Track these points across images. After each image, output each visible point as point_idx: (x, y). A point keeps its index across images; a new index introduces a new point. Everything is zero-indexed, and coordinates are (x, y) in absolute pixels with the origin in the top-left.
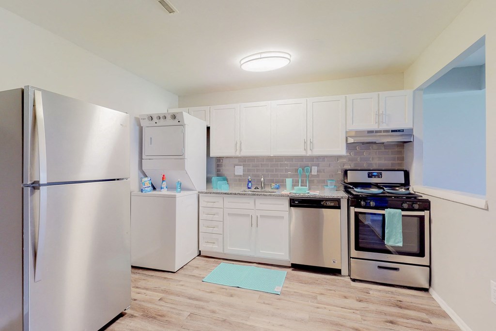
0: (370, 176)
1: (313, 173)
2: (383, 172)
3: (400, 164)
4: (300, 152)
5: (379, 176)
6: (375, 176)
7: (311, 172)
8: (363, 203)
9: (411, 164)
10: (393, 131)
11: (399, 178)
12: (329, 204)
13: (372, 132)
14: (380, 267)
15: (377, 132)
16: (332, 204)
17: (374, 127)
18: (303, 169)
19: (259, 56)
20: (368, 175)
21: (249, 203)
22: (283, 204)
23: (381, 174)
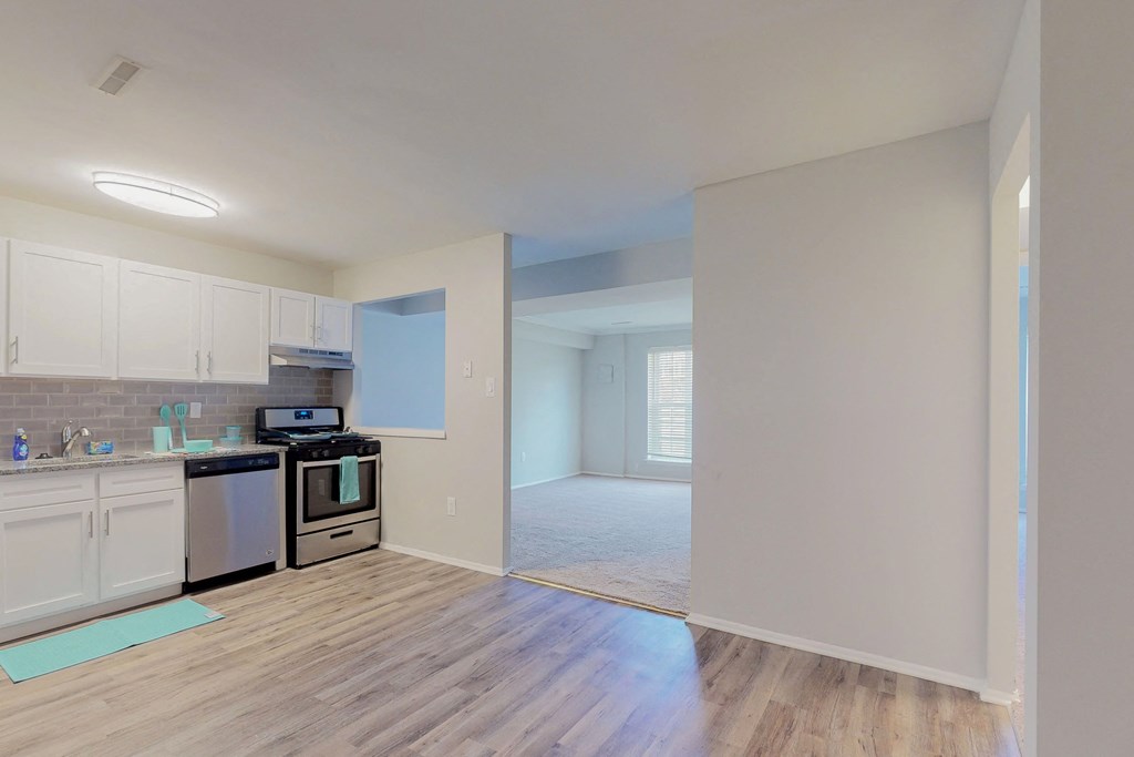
0: (298, 416)
1: (192, 415)
2: (315, 411)
3: (329, 399)
4: (187, 374)
5: (309, 416)
6: (304, 416)
7: (189, 412)
8: (315, 454)
9: (347, 399)
10: (330, 353)
11: (330, 417)
12: (261, 461)
13: (305, 351)
14: (333, 536)
15: (312, 352)
16: (267, 462)
17: (309, 345)
18: (173, 408)
19: (168, 190)
20: (296, 413)
21: (80, 487)
22: (171, 477)
23: (311, 413)
